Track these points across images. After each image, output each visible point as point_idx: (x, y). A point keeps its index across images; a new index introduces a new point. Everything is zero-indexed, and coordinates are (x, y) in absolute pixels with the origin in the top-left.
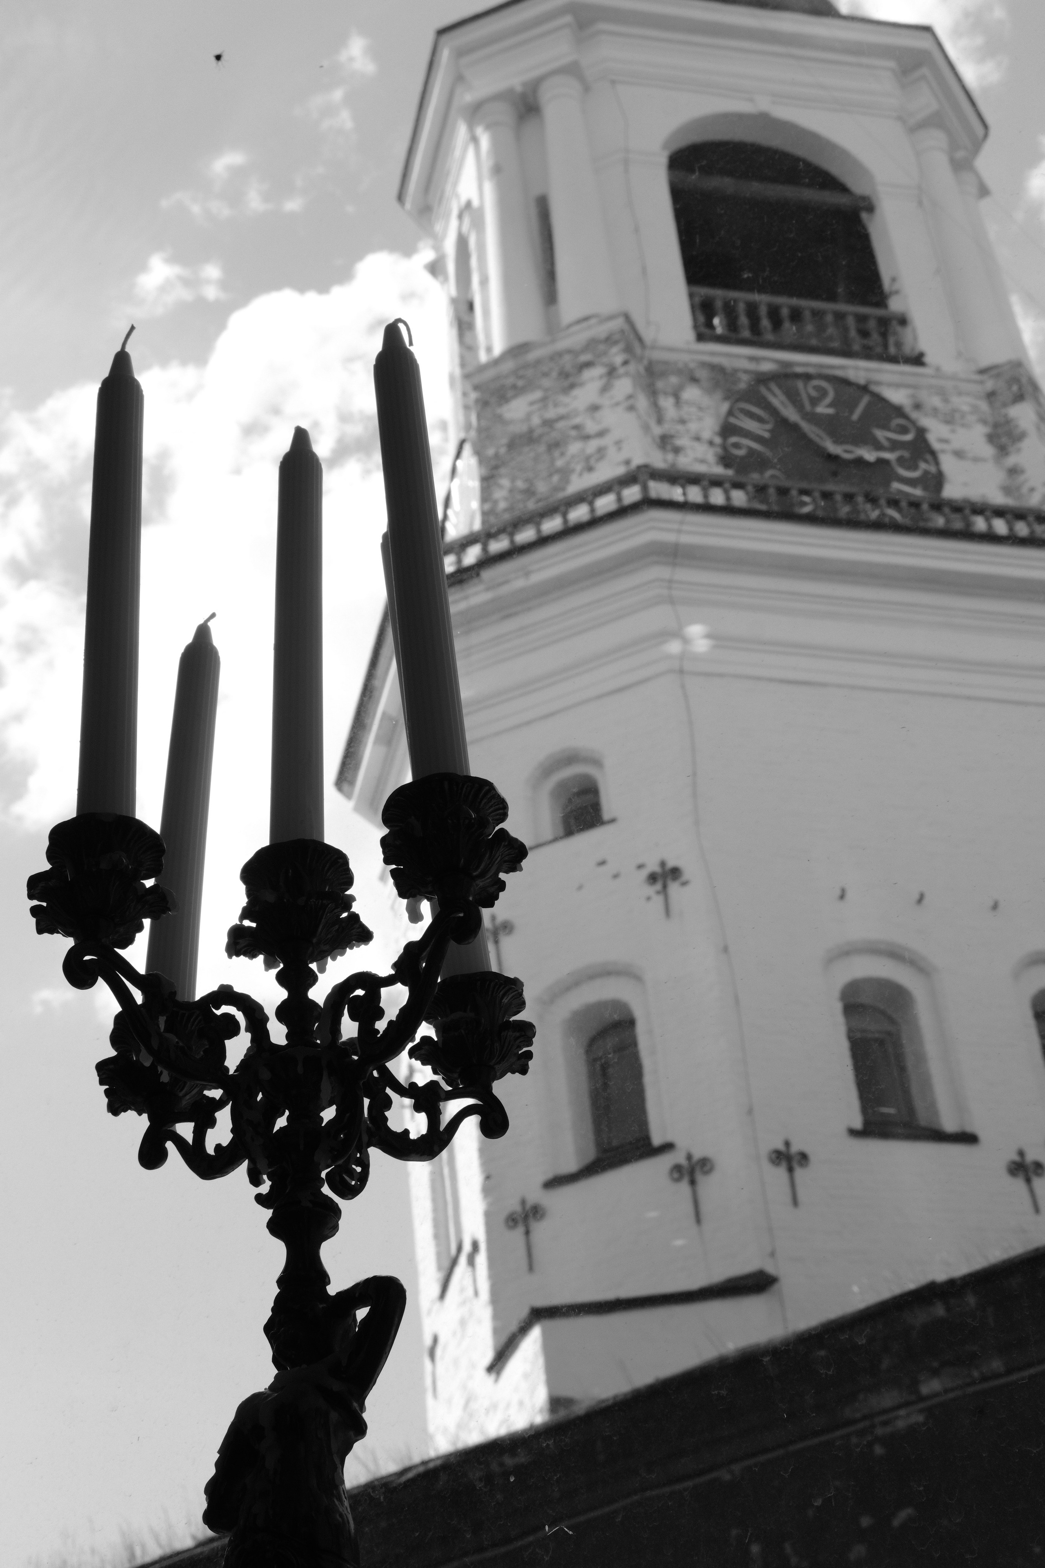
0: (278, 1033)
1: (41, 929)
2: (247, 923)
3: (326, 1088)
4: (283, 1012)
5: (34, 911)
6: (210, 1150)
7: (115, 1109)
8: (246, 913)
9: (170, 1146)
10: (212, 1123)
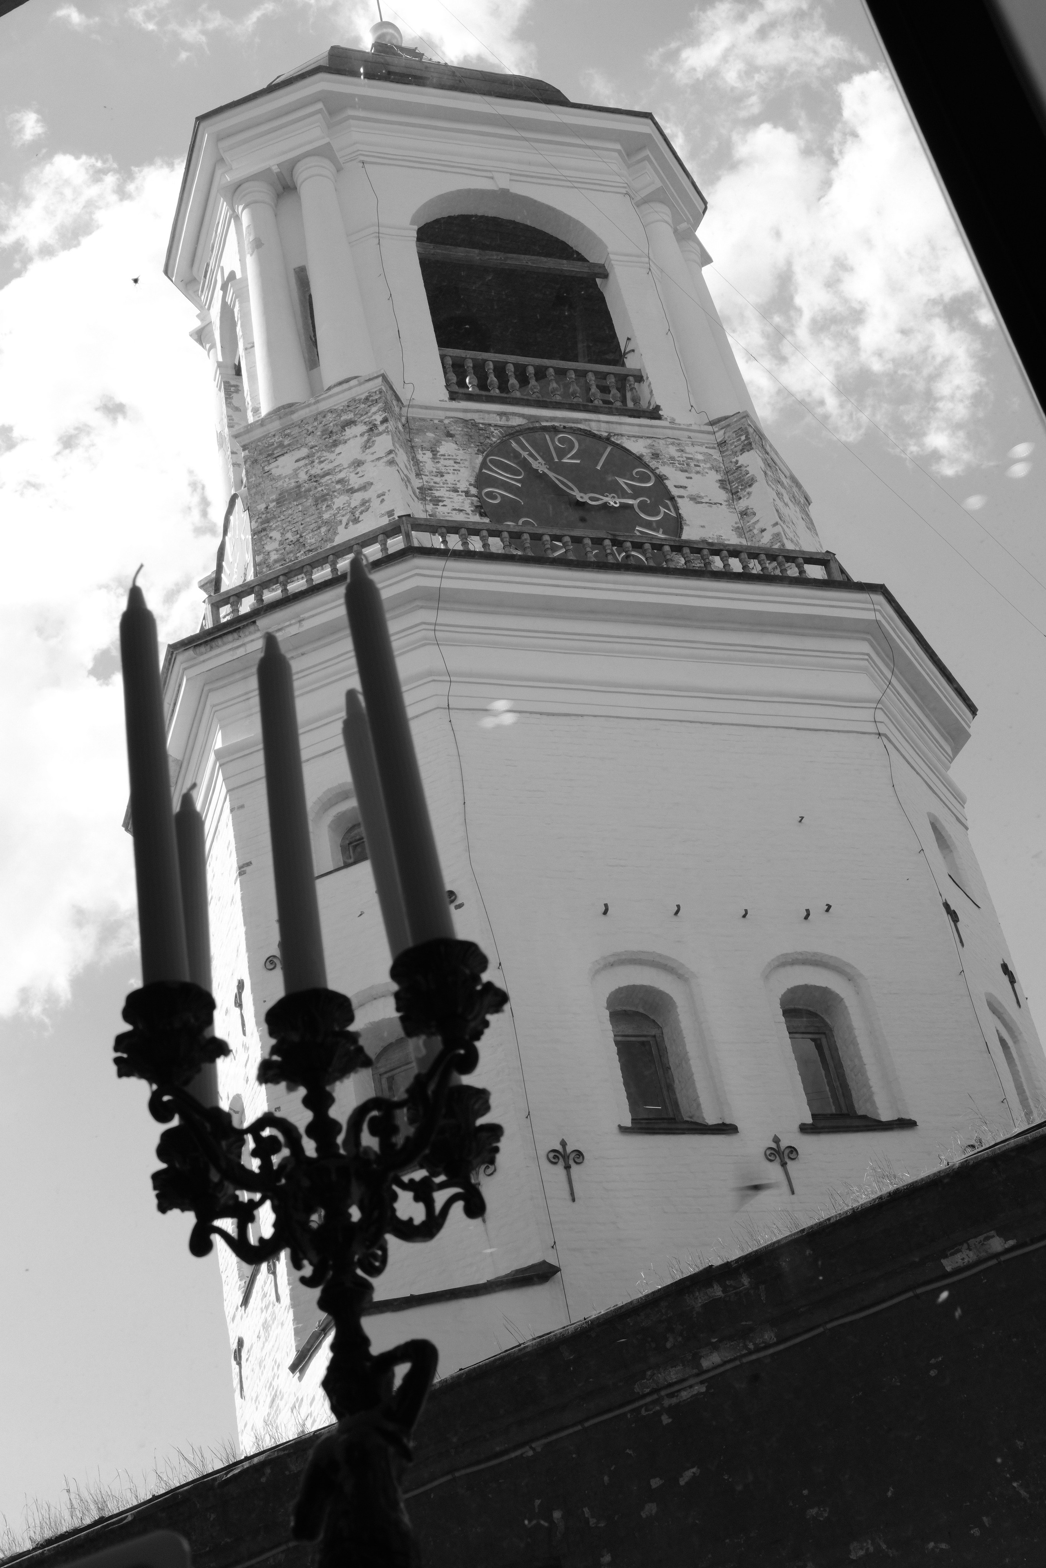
1: (121, 1074)
2: (275, 1058)
3: (356, 1190)
5: (117, 1061)
6: (253, 1240)
7: (163, 1208)
8: (274, 1050)
10: (252, 1219)
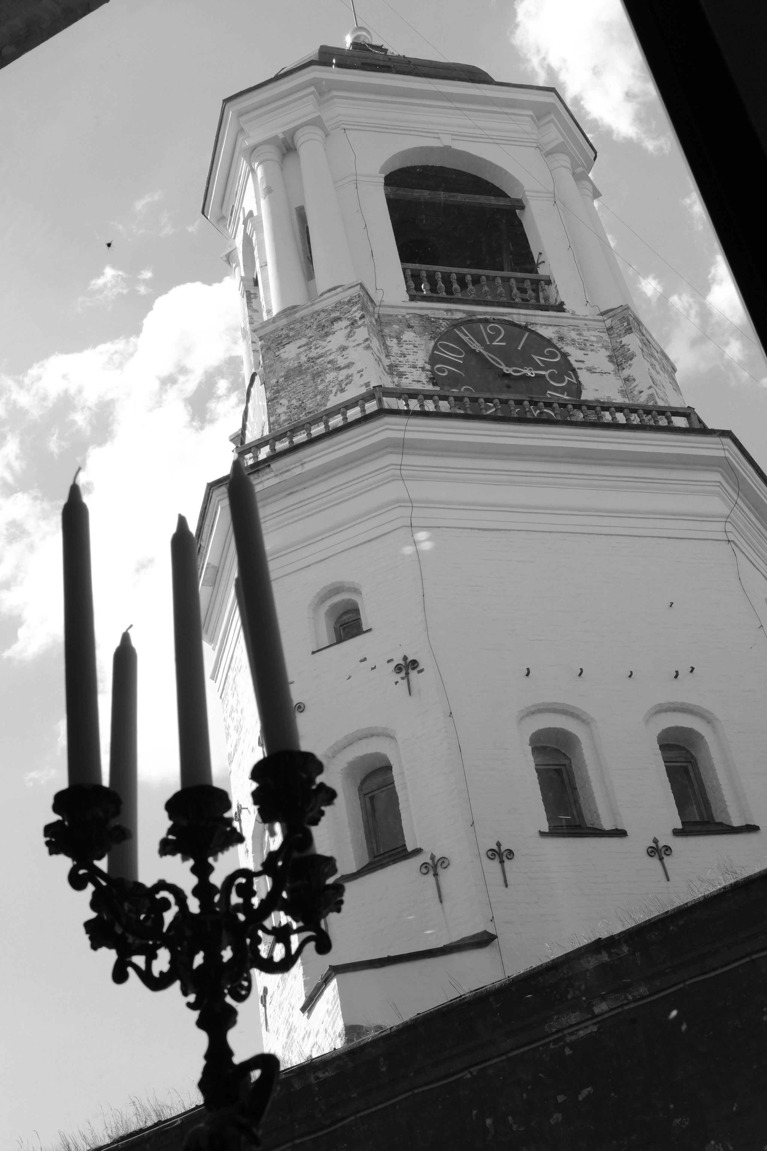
0: (194, 905)
1: (51, 853)
2: (171, 837)
3: (225, 937)
4: (196, 892)
5: (48, 843)
6: (156, 973)
7: (95, 946)
8: (170, 831)
9: (130, 970)
10: (155, 956)
